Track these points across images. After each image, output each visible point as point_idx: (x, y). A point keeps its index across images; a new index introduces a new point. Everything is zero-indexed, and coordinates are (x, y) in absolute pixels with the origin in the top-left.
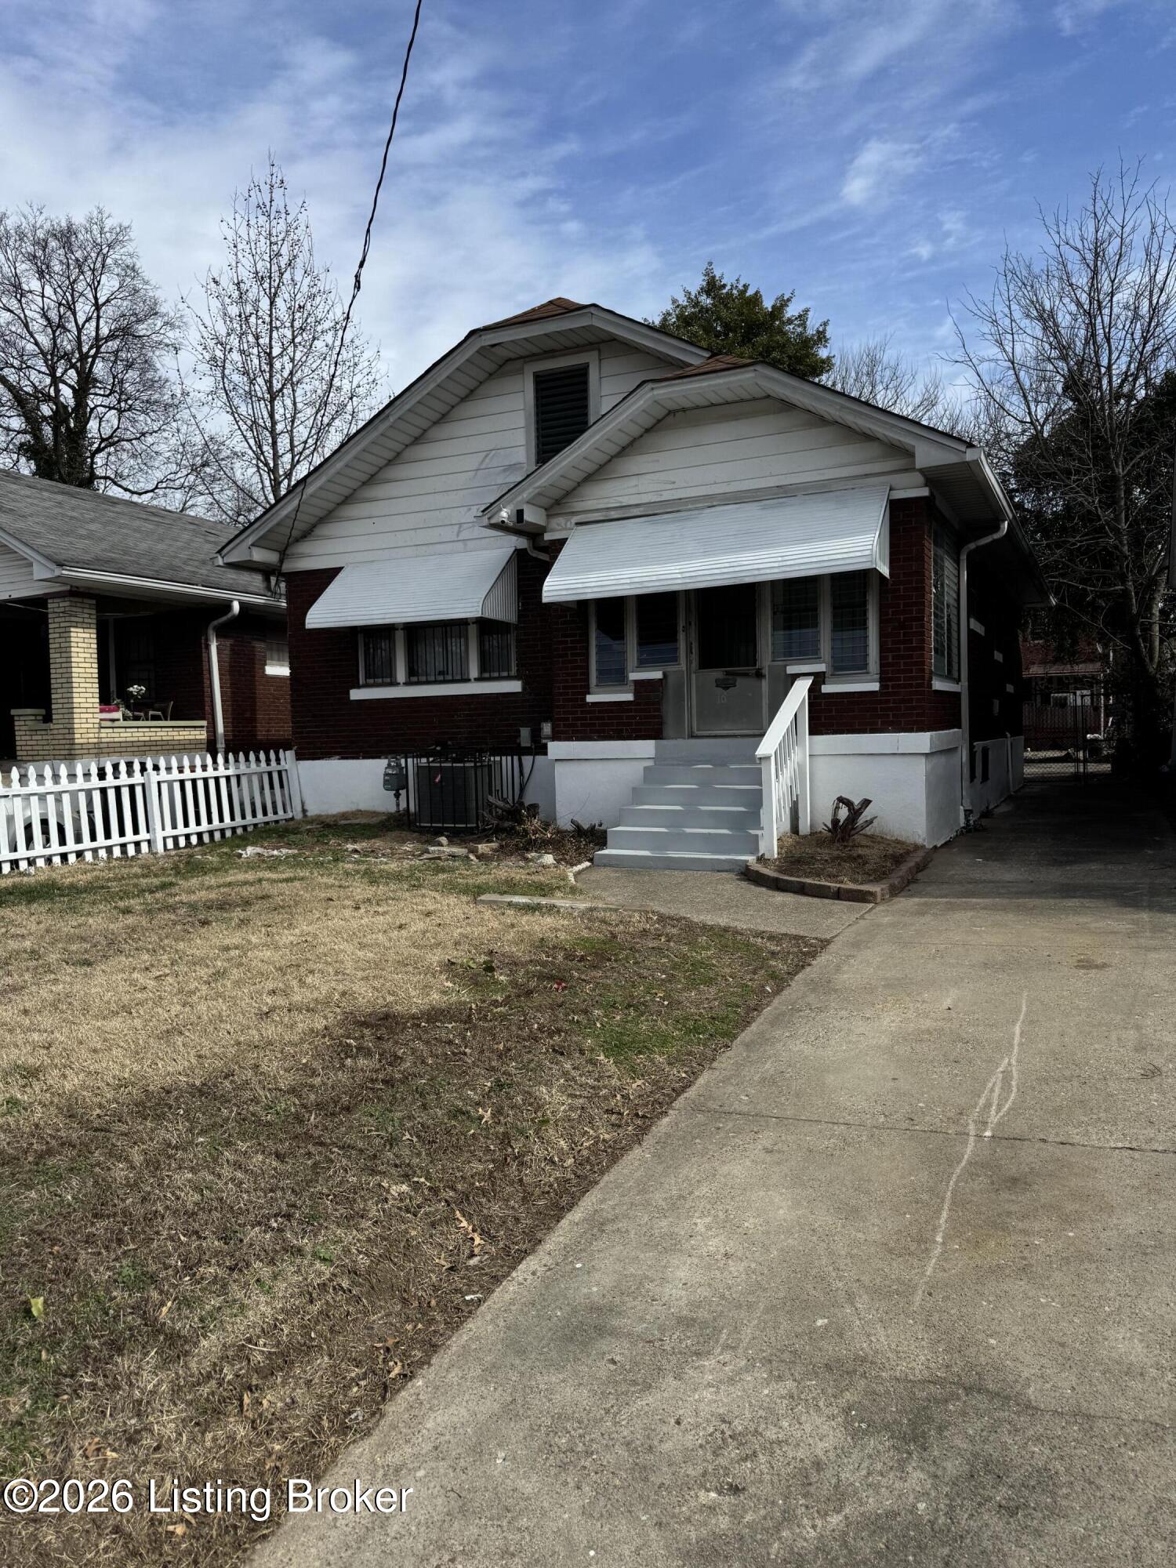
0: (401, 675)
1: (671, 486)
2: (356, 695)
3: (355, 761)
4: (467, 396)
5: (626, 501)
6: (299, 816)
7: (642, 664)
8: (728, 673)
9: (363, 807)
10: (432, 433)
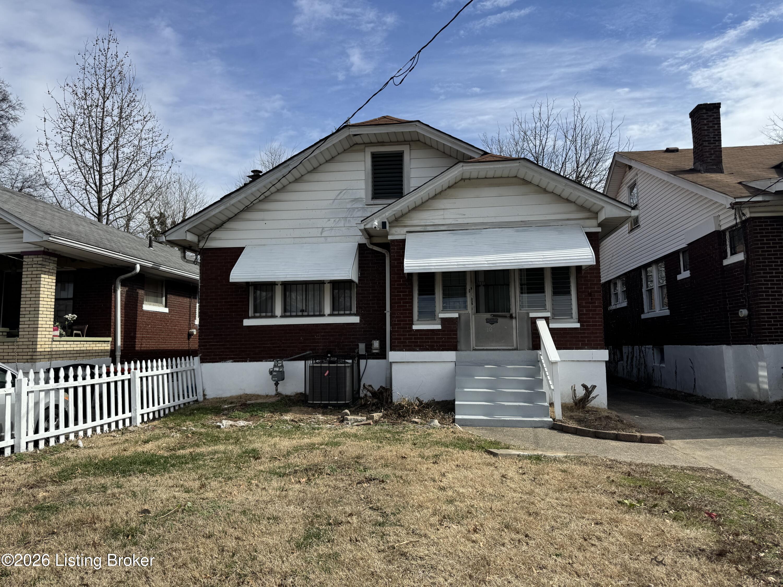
0: (278, 311)
1: (463, 216)
2: (247, 322)
3: (243, 363)
4: (330, 160)
5: (437, 222)
6: (201, 398)
7: (445, 309)
8: (494, 316)
9: (248, 392)
10: (306, 177)
